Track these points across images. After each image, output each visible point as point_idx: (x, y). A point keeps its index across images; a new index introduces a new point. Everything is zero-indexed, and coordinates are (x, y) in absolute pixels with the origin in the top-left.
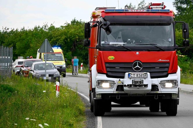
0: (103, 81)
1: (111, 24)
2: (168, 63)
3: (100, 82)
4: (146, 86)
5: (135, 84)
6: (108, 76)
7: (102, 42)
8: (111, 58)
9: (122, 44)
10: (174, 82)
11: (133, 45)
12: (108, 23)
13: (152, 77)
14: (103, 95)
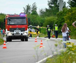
0: (9, 33)
1: (11, 19)
2: (25, 28)
3: (8, 33)
4: (20, 34)
5: (17, 33)
6: (10, 31)
7: (8, 23)
8: (11, 27)
9: (13, 23)
10: (27, 33)
11: (16, 24)
12: (10, 18)
13: (21, 32)
14: (9, 36)
